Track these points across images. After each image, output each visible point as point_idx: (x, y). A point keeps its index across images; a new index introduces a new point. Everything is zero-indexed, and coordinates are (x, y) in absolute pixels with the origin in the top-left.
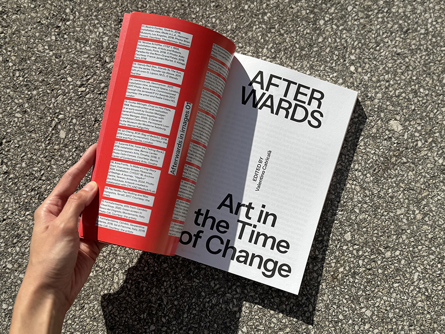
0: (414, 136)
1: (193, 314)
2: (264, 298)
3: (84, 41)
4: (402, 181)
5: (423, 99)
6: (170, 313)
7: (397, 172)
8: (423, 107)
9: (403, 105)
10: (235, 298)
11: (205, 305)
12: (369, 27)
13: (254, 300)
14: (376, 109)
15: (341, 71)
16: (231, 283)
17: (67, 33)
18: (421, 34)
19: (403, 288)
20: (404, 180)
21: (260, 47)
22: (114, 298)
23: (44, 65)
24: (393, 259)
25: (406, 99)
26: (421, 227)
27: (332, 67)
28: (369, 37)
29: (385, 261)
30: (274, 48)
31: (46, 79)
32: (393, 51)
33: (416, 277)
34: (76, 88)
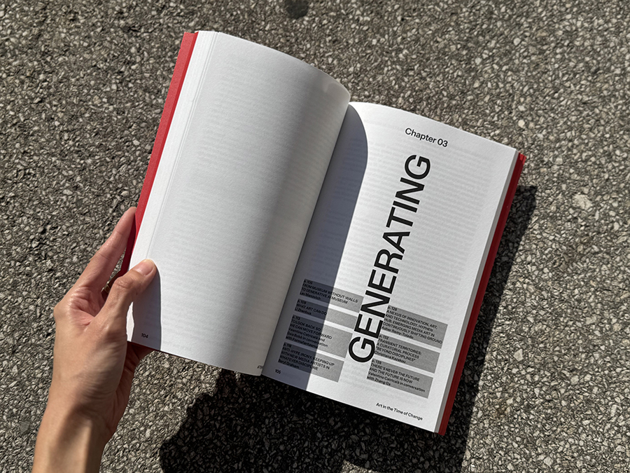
0: (609, 215)
1: (306, 463)
2: (403, 440)
3: (156, 91)
4: (594, 278)
5: (621, 165)
6: (273, 462)
7: (585, 265)
8: (620, 175)
9: (592, 173)
10: (363, 441)
11: (322, 450)
12: (543, 66)
13: (389, 444)
14: (555, 179)
15: (505, 127)
16: (357, 421)
17: (133, 81)
18: (616, 75)
19: (596, 427)
20: (595, 277)
21: (393, 95)
22: (197, 441)
23: (102, 124)
24: (581, 386)
25: (596, 164)
26: (621, 342)
27: (494, 122)
28: (544, 81)
29: (571, 389)
30: (413, 97)
31: (104, 143)
32: (578, 99)
33: (613, 411)
34: (145, 154)
